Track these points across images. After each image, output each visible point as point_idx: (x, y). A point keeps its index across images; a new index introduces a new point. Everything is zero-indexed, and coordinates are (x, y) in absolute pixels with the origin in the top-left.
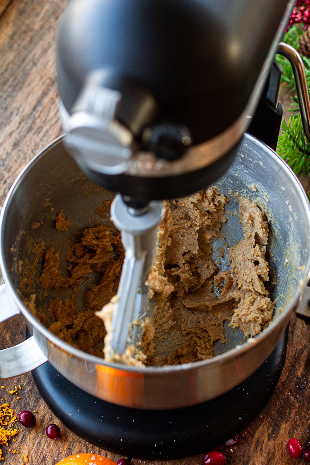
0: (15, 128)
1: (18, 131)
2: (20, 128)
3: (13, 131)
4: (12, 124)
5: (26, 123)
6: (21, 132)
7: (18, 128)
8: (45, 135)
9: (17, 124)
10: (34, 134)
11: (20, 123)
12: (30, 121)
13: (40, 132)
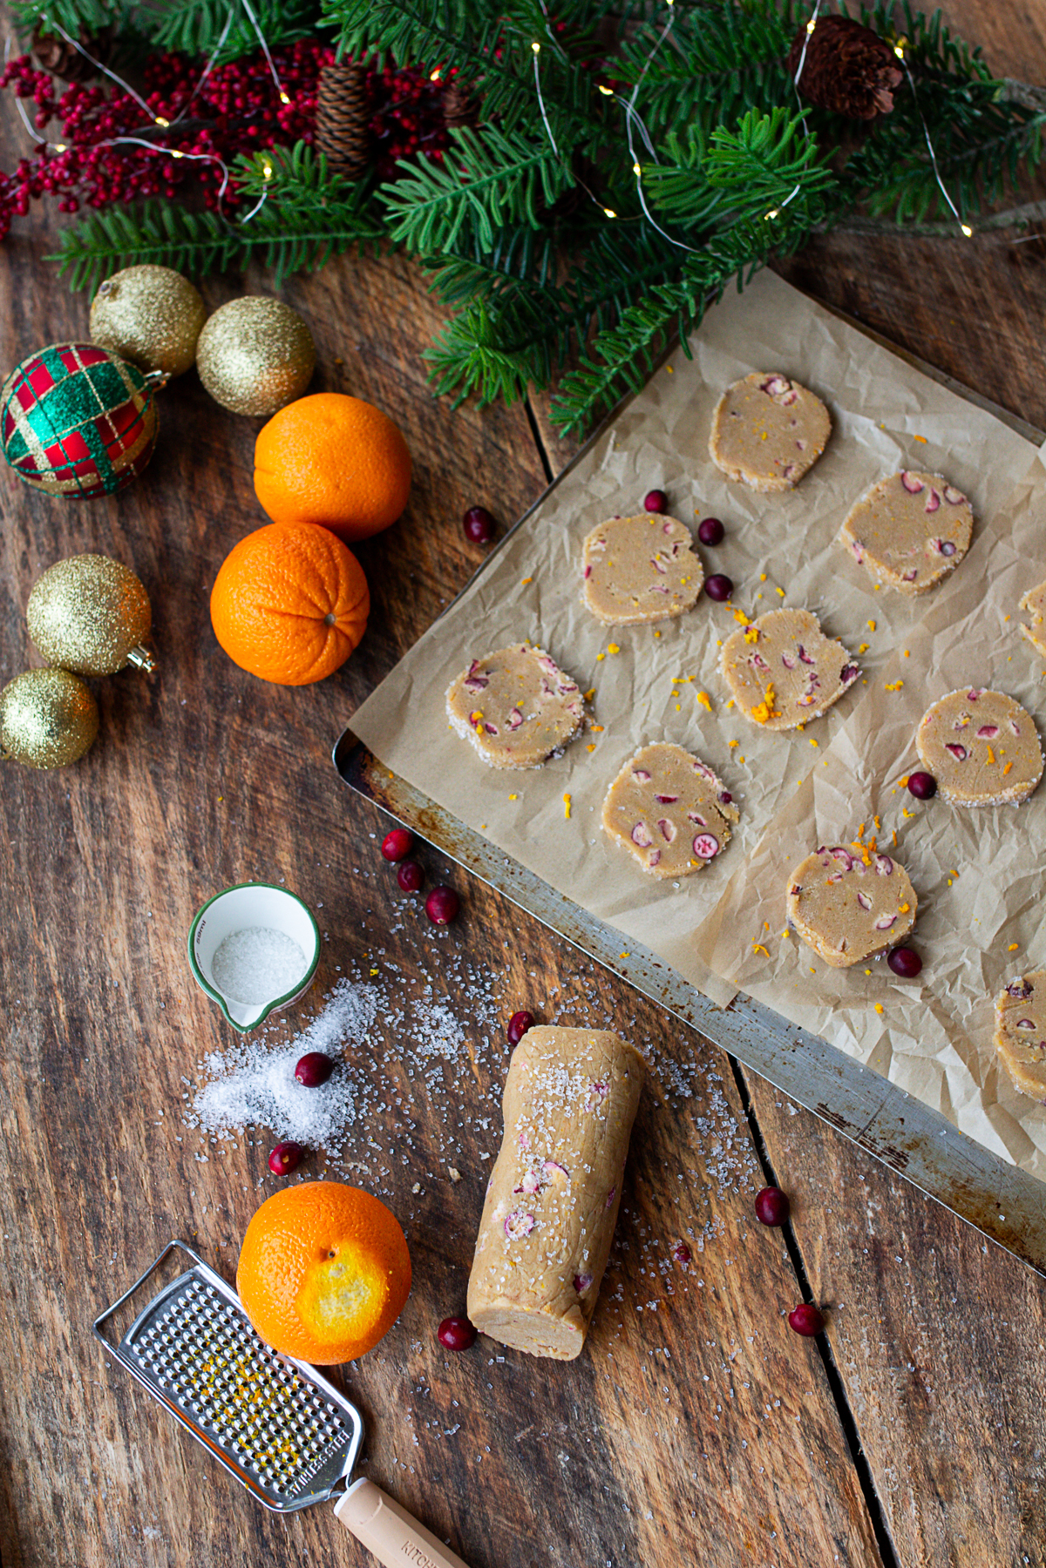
0: (23, 546)
1: (33, 548)
2: (32, 539)
3: (24, 553)
4: (8, 540)
5: (37, 522)
6: (39, 546)
7: (28, 542)
8: (94, 523)
9: (20, 536)
10: (71, 534)
11: (24, 529)
12: (40, 513)
13: (79, 523)
